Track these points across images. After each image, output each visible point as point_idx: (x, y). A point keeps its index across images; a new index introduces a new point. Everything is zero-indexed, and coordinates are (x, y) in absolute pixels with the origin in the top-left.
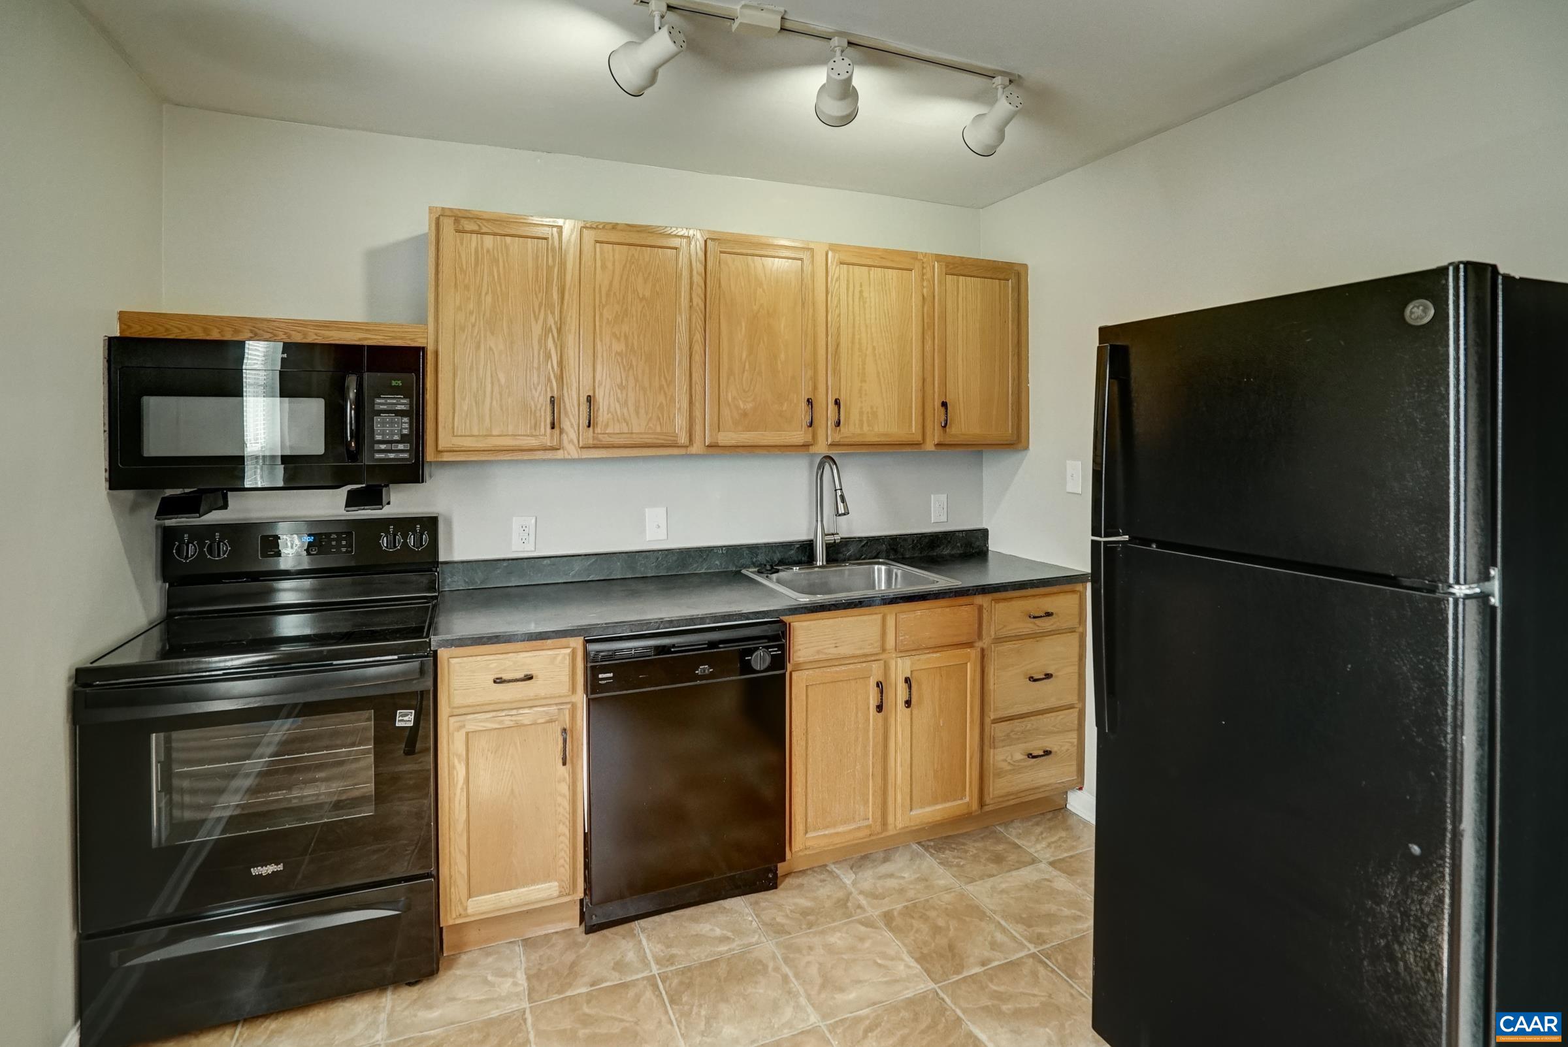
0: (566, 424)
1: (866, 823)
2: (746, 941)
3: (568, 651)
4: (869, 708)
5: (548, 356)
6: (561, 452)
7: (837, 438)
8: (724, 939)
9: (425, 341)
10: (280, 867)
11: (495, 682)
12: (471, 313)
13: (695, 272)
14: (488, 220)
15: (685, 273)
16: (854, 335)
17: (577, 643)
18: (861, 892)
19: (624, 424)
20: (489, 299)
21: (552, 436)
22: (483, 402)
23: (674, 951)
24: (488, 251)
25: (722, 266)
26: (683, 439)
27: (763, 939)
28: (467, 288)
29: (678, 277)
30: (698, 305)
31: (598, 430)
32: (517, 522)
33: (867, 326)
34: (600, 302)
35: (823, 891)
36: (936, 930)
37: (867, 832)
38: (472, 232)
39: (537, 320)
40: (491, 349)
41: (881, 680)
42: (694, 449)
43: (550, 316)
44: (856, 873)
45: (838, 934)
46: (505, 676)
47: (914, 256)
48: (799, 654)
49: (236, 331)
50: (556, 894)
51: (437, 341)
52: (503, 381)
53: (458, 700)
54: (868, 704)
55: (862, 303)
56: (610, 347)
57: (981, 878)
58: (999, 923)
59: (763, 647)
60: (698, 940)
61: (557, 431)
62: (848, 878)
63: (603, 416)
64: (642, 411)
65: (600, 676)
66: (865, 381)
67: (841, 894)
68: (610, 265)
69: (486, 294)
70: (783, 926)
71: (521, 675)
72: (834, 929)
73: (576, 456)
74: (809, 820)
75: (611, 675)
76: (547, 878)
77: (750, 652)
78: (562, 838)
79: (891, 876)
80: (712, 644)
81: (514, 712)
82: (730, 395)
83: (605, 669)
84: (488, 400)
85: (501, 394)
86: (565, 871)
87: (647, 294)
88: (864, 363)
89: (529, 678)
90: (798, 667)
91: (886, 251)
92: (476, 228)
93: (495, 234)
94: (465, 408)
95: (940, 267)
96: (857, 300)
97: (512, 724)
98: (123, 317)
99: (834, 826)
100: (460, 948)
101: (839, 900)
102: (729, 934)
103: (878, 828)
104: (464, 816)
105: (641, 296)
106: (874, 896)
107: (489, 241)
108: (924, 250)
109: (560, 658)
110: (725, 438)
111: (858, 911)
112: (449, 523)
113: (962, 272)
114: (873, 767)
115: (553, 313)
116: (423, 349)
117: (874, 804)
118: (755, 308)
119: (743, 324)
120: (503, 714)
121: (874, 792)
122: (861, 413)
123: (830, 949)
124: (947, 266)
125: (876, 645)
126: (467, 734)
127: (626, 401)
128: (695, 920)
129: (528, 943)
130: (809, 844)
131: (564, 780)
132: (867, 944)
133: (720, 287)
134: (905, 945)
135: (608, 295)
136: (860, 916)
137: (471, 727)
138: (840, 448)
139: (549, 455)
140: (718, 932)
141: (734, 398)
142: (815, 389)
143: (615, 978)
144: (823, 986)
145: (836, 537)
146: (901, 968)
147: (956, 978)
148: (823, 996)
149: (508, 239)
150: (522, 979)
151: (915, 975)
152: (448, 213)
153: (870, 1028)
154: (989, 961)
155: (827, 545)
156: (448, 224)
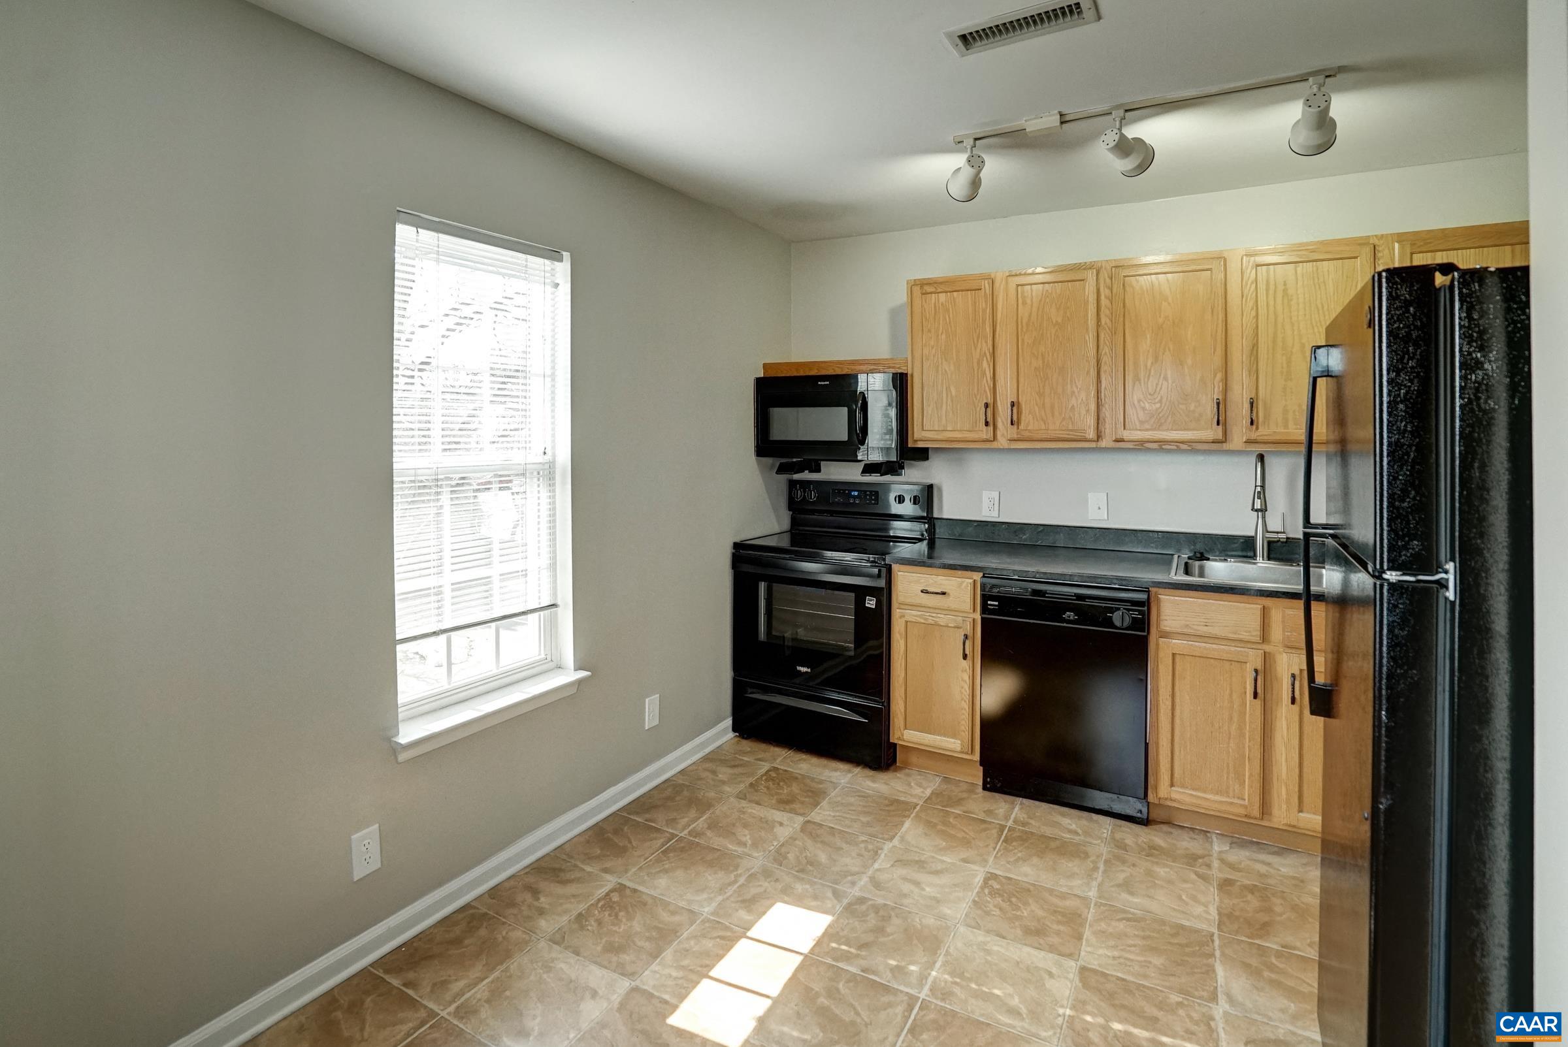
0: (1000, 425)
1: (1241, 802)
2: (1089, 840)
3: (971, 581)
4: (1246, 693)
5: (984, 373)
6: (996, 443)
7: (1254, 435)
8: (1070, 831)
9: (905, 368)
10: (809, 670)
11: (922, 592)
12: (932, 348)
13: (1103, 297)
14: (941, 283)
15: (1092, 299)
16: (1275, 334)
17: (978, 576)
18: (1221, 860)
19: (1042, 423)
20: (944, 336)
21: (987, 431)
22: (941, 407)
23: (1032, 822)
24: (942, 304)
25: (1127, 288)
26: (1091, 434)
27: (1103, 845)
28: (929, 331)
29: (1086, 303)
30: (1106, 324)
31: (1022, 427)
32: (986, 495)
33: (1293, 325)
34: (1022, 330)
35: (1186, 843)
37: (1242, 811)
38: (931, 293)
39: (976, 349)
40: (945, 371)
41: (1259, 668)
42: (1103, 444)
43: (984, 344)
44: (1231, 848)
45: (1167, 870)
46: (931, 589)
47: (1362, 242)
48: (1165, 623)
50: (959, 749)
52: (954, 393)
53: (901, 599)
54: (1245, 688)
55: (1286, 301)
56: (1031, 363)
59: (1124, 609)
60: (1056, 824)
62: (1218, 846)
63: (1024, 416)
64: (1056, 413)
65: (989, 602)
66: (1291, 380)
67: (1200, 852)
68: (1029, 301)
69: (942, 332)
70: (1127, 845)
71: (939, 591)
72: (1168, 866)
73: (1006, 446)
74: (1176, 775)
75: (997, 603)
76: (954, 736)
77: (1112, 610)
78: (964, 711)
79: (1269, 864)
80: (1080, 597)
81: (934, 615)
82: (1135, 397)
83: (993, 598)
84: (944, 406)
85: (952, 401)
86: (966, 735)
87: (1060, 320)
88: (1289, 362)
89: (944, 593)
90: (1165, 635)
92: (933, 290)
93: (946, 292)
94: (930, 412)
95: (1402, 247)
96: (1279, 300)
97: (933, 622)
98: (765, 365)
99: (1205, 792)
100: (906, 765)
101: (1193, 854)
102: (1080, 831)
103: (1256, 812)
104: (903, 675)
105: (1054, 322)
106: (1232, 867)
107: (942, 297)
108: (1377, 233)
109: (965, 584)
110: (1126, 435)
111: (1204, 867)
112: (940, 490)
114: (1250, 751)
115: (986, 342)
116: (907, 374)
117: (1251, 787)
118: (1161, 320)
119: (1148, 336)
120: (928, 614)
121: (1251, 775)
122: (1285, 411)
123: (1149, 873)
124: (1413, 245)
125: (1254, 634)
126: (907, 622)
127: (1044, 404)
128: (1063, 815)
129: (946, 780)
130: (1174, 796)
131: (966, 671)
132: (1186, 886)
133: (1124, 307)
134: (1222, 903)
135: (1028, 325)
136: (1201, 869)
137: (908, 618)
138: (1257, 445)
139: (988, 445)
140: (1074, 827)
141: (1139, 401)
142: (1226, 390)
143: (981, 816)
144: (1119, 886)
145: (1281, 536)
146: (1199, 910)
147: (1244, 938)
148: (1113, 889)
149: (955, 294)
150: (928, 792)
151: (1206, 919)
152: (918, 283)
153: (1128, 920)
154: (1295, 948)
155: (1270, 543)
156: (917, 290)
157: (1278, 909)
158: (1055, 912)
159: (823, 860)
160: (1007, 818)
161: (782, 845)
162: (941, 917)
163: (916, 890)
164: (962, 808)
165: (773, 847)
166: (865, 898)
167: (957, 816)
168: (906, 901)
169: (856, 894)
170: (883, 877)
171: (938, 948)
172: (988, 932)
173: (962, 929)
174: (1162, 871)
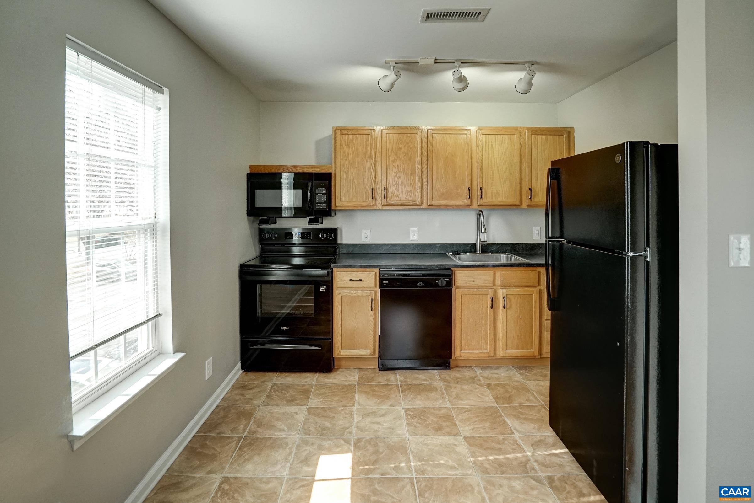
0: (377, 198)
1: (486, 351)
2: (433, 382)
3: (374, 273)
4: (488, 307)
5: (371, 174)
6: (376, 207)
7: (481, 203)
8: (425, 380)
9: (331, 170)
10: (289, 328)
11: (350, 280)
12: (346, 161)
13: (423, 142)
14: (350, 130)
15: (419, 143)
16: (488, 162)
17: (377, 270)
18: (482, 376)
19: (398, 197)
20: (351, 156)
21: (372, 201)
22: (350, 190)
23: (407, 380)
24: (351, 140)
25: (434, 139)
26: (419, 202)
27: (439, 382)
28: (344, 152)
29: (417, 144)
30: (425, 154)
31: (388, 199)
32: (364, 231)
33: (494, 159)
34: (389, 155)
35: (467, 373)
36: (507, 391)
37: (486, 355)
38: (346, 134)
39: (367, 162)
40: (352, 172)
41: (493, 296)
42: (423, 207)
43: (371, 161)
44: (482, 371)
45: (467, 386)
46: (353, 279)
47: (516, 129)
48: (458, 282)
49: (279, 170)
50: (369, 354)
51: (335, 170)
52: (356, 183)
53: (339, 285)
54: (487, 305)
55: (492, 149)
56: (392, 170)
57: (534, 380)
58: (534, 394)
59: (443, 278)
60: (416, 379)
61: (374, 200)
62: (478, 371)
63: (390, 194)
64: (404, 193)
65: (384, 282)
66: (494, 180)
67: (474, 375)
68: (392, 142)
69: (351, 154)
70: (448, 380)
71: (358, 279)
72: (467, 384)
73: (381, 208)
74: (462, 346)
75: (388, 282)
76: (366, 348)
77: (438, 279)
78: (371, 335)
79: (497, 374)
80: (424, 275)
81: (356, 291)
82: (437, 187)
83: (386, 280)
84: (351, 189)
85: (355, 187)
86: (372, 346)
87: (406, 151)
88: (493, 174)
89: (361, 280)
90: (458, 287)
91: (503, 128)
92: (347, 133)
93: (353, 134)
94: (344, 192)
95: (528, 132)
96: (490, 148)
97: (355, 295)
98: (251, 167)
99: (473, 350)
100: (340, 367)
101: (472, 377)
102: (428, 379)
103: (491, 354)
104: (340, 322)
105: (403, 151)
106: (487, 378)
107: (351, 136)
108: (521, 126)
109: (371, 275)
110: (434, 203)
111: (478, 381)
112: (341, 231)
113: (539, 134)
114: (489, 330)
115: (372, 160)
116: (331, 173)
117: (490, 344)
118: (447, 154)
119: (442, 160)
120: (353, 291)
121: (490, 340)
122: (492, 193)
123: (462, 389)
124: (532, 132)
125: (490, 282)
126: (342, 296)
127: (398, 189)
128: (418, 374)
129: (360, 370)
130: (462, 355)
131: (372, 316)
132: (477, 390)
133: (433, 147)
134: (492, 393)
135: (391, 152)
136: (479, 383)
137: (342, 294)
138: (483, 207)
139: (372, 208)
140: (424, 378)
141: (438, 188)
142: (472, 184)
143: (386, 383)
144: (455, 398)
145: (485, 242)
146: (487, 399)
147: (507, 405)
148: (454, 400)
149: (357, 135)
150: (357, 378)
151: (491, 402)
152: (338, 128)
153: (467, 411)
154: (523, 403)
155: (482, 245)
156: (338, 132)
157: (510, 390)
158: (440, 417)
159: (329, 426)
160: (397, 381)
161: (304, 424)
162: (398, 436)
163: (380, 427)
164: (376, 381)
165: (300, 427)
166: (361, 438)
167: (376, 386)
168: (380, 433)
169: (355, 438)
170: (362, 425)
171: (406, 451)
172: (421, 435)
173: (411, 438)
174: (466, 387)
